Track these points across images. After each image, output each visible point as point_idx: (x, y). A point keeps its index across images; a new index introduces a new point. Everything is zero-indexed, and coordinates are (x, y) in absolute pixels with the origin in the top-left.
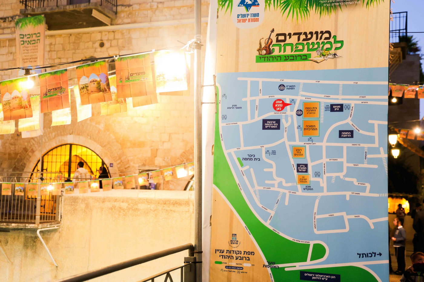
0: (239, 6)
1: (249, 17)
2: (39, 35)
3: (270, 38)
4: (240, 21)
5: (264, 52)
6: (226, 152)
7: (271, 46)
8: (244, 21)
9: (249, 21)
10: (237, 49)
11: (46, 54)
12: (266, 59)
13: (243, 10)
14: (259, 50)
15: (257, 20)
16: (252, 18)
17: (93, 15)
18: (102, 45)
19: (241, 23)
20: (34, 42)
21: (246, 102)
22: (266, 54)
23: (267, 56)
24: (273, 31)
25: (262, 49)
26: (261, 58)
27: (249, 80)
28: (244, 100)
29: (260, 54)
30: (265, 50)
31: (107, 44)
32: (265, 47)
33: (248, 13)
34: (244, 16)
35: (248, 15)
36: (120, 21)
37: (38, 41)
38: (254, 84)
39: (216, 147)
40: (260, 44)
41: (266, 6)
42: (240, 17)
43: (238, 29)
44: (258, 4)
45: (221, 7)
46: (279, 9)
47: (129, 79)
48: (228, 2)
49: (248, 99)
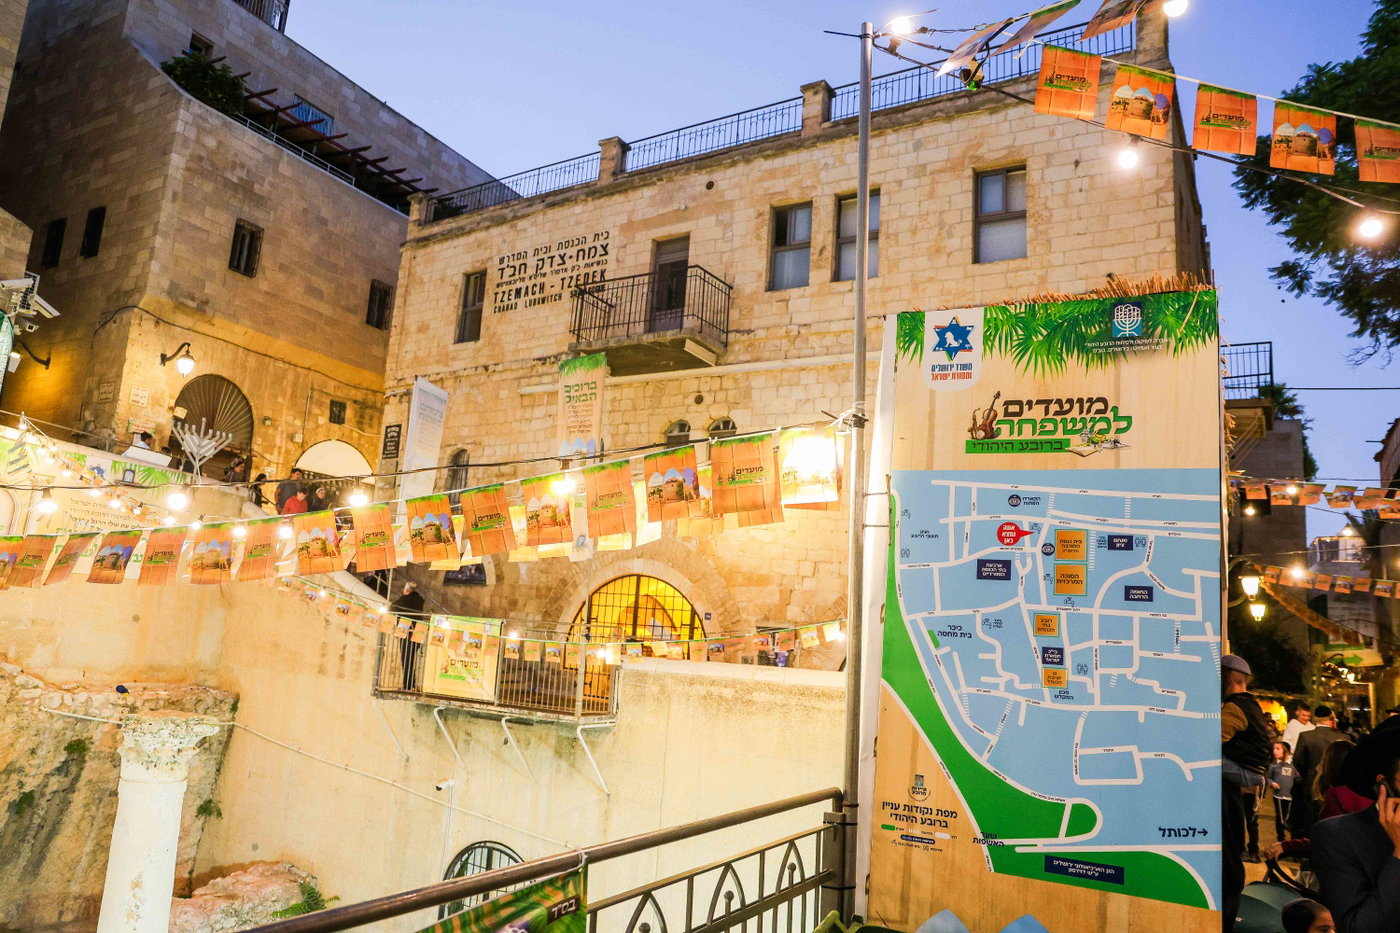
0: (934, 350)
1: (954, 370)
2: (593, 385)
3: (992, 408)
4: (937, 377)
5: (981, 434)
6: (906, 619)
7: (994, 423)
8: (945, 377)
9: (954, 377)
10: (932, 428)
11: (605, 416)
12: (986, 446)
13: (942, 357)
14: (971, 431)
15: (969, 376)
16: (959, 371)
17: (685, 349)
18: (699, 400)
19: (939, 382)
20: (584, 398)
21: (947, 525)
22: (984, 438)
23: (986, 440)
24: (998, 395)
25: (979, 429)
26: (974, 446)
27: (952, 485)
28: (942, 521)
29: (973, 438)
30: (984, 430)
31: (708, 399)
32: (984, 425)
33: (951, 363)
34: (943, 368)
35: (952, 366)
36: (731, 358)
37: (593, 397)
38: (963, 494)
39: (890, 609)
40: (974, 419)
41: (985, 350)
42: (937, 370)
43: (932, 392)
44: (971, 348)
45: (902, 352)
46: (1010, 358)
47: (734, 479)
48: (915, 343)
49: (951, 520)
